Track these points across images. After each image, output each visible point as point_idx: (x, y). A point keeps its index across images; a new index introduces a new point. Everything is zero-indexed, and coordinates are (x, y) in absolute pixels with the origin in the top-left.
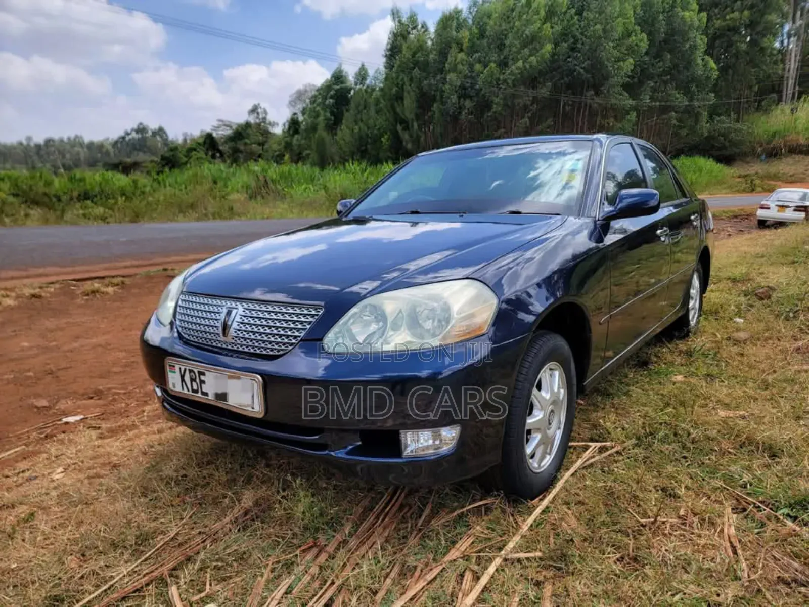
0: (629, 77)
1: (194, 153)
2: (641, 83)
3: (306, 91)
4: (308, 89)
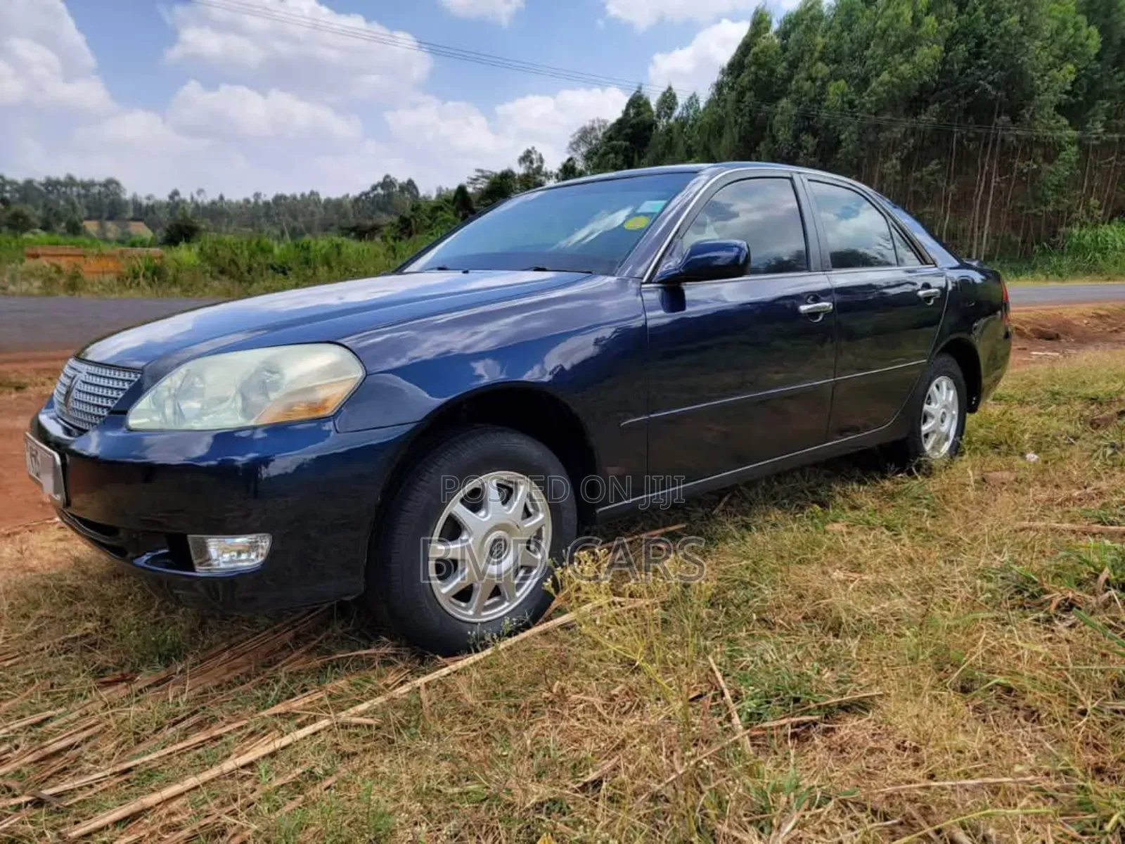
0: (1067, 93)
1: (439, 213)
2: (1090, 103)
3: (593, 129)
4: (596, 125)
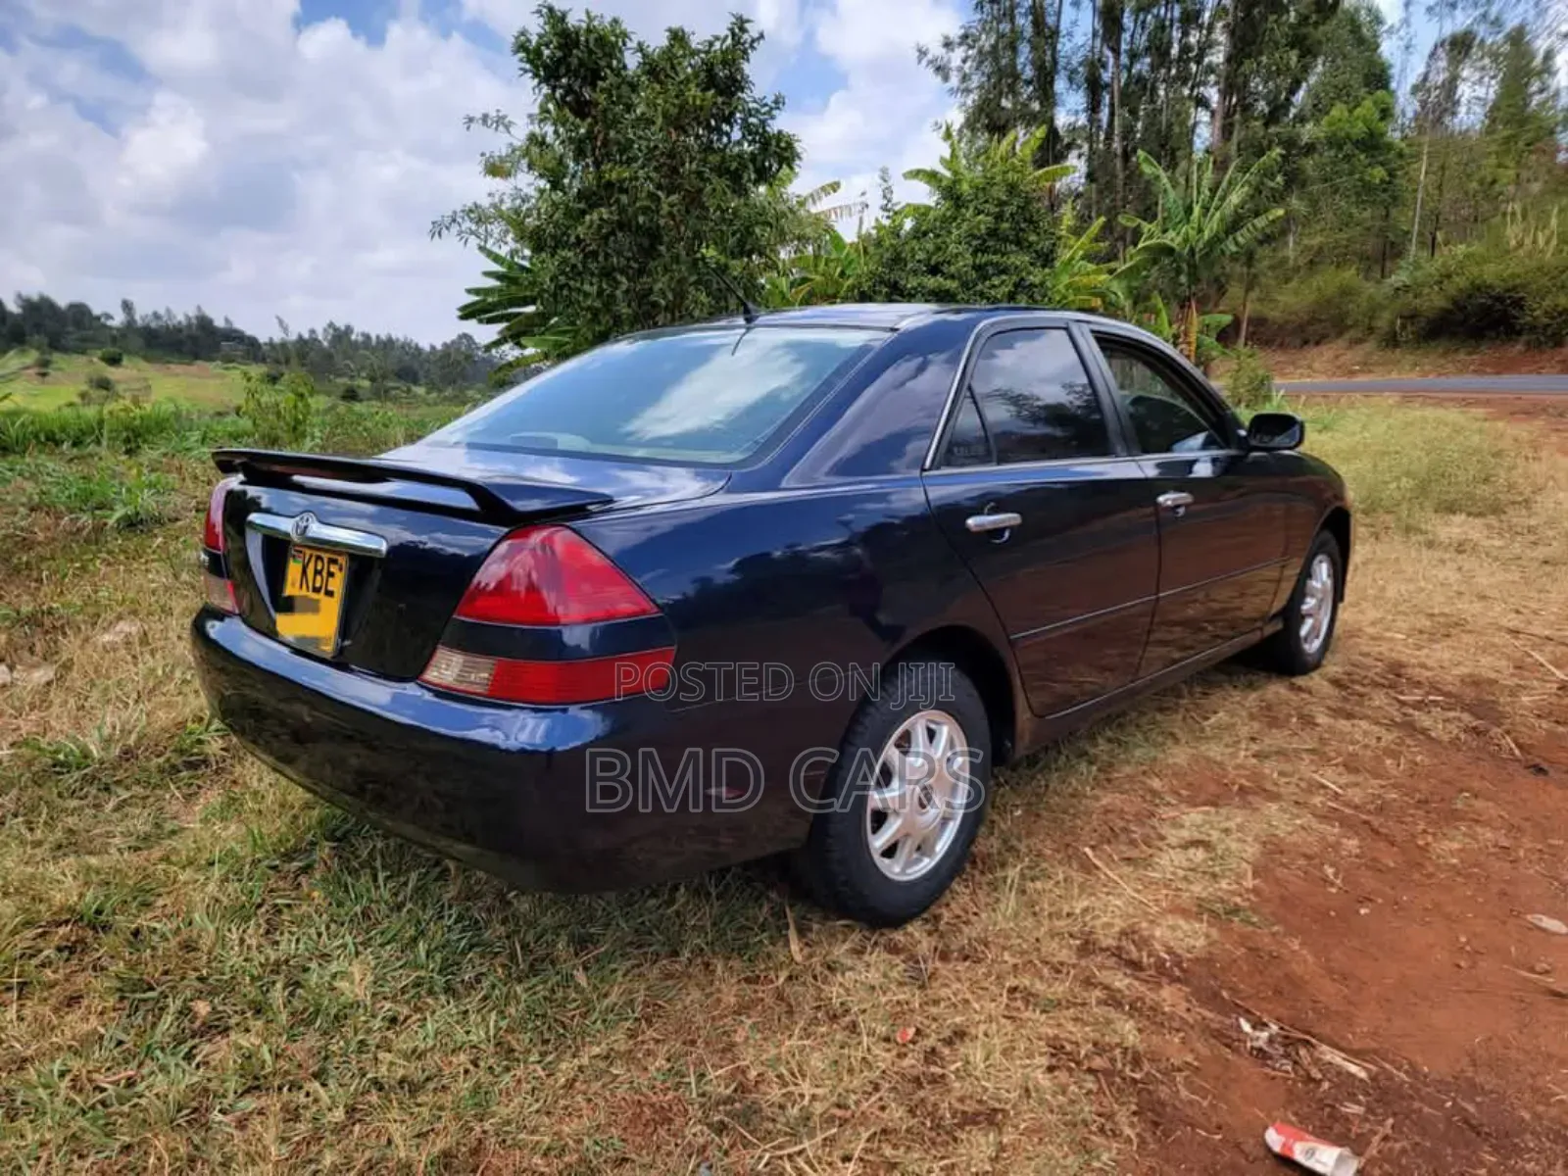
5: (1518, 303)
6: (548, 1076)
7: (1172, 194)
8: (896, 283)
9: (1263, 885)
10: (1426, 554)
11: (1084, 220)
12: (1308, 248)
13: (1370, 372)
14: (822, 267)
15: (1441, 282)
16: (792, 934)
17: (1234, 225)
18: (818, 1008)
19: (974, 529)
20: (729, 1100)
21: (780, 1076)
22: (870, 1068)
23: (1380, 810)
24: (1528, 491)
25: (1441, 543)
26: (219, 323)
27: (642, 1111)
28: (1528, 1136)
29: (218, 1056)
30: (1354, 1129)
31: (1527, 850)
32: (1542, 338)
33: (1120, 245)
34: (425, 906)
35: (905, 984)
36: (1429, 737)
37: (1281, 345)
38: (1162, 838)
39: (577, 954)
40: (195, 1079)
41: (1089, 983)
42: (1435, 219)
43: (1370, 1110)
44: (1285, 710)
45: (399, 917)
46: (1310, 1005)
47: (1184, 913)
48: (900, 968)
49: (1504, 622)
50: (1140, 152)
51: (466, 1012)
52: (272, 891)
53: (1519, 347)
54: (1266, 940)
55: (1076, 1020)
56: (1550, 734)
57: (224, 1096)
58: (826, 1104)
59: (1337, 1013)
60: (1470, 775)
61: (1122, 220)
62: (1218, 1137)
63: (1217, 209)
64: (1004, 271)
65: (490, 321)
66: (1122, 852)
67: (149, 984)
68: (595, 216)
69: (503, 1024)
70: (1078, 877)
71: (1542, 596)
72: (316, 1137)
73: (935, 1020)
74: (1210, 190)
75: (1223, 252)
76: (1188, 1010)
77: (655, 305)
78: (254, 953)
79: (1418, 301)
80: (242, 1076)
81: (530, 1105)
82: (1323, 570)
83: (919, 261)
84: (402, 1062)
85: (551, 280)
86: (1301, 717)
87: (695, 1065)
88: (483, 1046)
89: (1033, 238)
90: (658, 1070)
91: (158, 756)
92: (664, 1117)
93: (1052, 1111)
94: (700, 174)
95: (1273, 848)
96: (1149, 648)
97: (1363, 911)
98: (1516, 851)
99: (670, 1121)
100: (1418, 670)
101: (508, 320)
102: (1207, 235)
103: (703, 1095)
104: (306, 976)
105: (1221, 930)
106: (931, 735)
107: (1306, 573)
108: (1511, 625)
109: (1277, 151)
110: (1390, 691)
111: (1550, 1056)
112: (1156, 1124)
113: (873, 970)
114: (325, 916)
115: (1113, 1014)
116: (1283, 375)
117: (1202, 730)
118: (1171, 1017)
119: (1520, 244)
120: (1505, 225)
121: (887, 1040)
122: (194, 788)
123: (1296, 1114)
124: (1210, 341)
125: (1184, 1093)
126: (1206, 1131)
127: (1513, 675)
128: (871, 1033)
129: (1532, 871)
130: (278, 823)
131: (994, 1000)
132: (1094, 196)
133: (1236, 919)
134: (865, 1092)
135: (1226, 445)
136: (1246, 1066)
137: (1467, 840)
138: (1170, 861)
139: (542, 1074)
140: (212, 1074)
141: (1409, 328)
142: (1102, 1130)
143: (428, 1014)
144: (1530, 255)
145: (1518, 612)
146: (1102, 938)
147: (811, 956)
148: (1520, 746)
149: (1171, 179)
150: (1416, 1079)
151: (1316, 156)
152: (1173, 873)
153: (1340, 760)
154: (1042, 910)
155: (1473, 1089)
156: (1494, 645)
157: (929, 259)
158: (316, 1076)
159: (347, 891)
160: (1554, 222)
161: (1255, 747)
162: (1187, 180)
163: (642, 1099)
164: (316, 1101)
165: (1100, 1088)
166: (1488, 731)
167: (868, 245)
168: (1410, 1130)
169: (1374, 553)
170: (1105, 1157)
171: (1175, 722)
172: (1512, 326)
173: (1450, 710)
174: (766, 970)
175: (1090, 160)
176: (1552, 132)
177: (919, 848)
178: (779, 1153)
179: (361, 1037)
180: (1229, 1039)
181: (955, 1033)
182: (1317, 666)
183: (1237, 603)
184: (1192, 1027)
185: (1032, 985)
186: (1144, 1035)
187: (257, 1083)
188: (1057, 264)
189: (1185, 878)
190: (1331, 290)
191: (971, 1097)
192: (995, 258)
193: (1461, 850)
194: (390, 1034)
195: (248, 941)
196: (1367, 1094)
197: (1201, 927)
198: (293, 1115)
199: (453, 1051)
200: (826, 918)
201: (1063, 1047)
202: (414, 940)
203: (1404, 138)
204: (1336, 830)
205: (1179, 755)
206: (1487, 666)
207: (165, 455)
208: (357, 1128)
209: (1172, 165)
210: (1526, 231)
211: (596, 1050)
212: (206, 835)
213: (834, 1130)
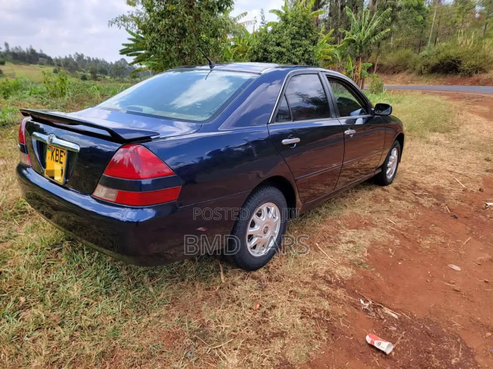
5: (459, 62)
6: (139, 324)
7: (356, 22)
8: (266, 48)
9: (370, 255)
10: (426, 145)
11: (327, 29)
12: (397, 42)
13: (413, 83)
14: (241, 42)
15: (437, 55)
16: (222, 273)
17: (374, 34)
18: (228, 298)
19: (284, 144)
20: (198, 330)
21: (215, 322)
22: (245, 319)
23: (407, 230)
24: (458, 125)
25: (431, 142)
26: (38, 51)
27: (170, 335)
28: (445, 337)
29: (27, 317)
30: (393, 335)
31: (450, 244)
32: (466, 74)
33: (338, 38)
34: (100, 263)
35: (257, 290)
36: (423, 207)
37: (387, 73)
38: (340, 240)
39: (150, 281)
40: (19, 325)
41: (315, 288)
42: (436, 34)
43: (398, 328)
44: (381, 197)
45: (91, 267)
46: (382, 294)
47: (345, 264)
48: (256, 284)
49: (448, 168)
50: (347, 7)
51: (112, 301)
52: (48, 258)
53: (459, 76)
54: (370, 273)
55: (310, 301)
56: (459, 205)
57: (29, 331)
58: (230, 331)
59: (390, 297)
60: (435, 219)
61: (339, 30)
62: (352, 338)
63: (369, 28)
64: (301, 46)
65: (131, 55)
66: (327, 245)
67: (4, 291)
68: (164, 22)
69: (124, 306)
70: (314, 253)
71: (460, 160)
72: (59, 346)
73: (266, 302)
74: (368, 21)
75: (370, 42)
76: (345, 297)
77: (185, 54)
78: (41, 281)
79: (429, 60)
80: (35, 325)
81: (132, 334)
82: (395, 153)
83: (273, 41)
84: (89, 319)
85: (149, 44)
86: (385, 200)
87: (188, 318)
88: (118, 313)
89: (310, 35)
90: (175, 320)
91: (10, 210)
92: (177, 337)
93: (301, 332)
94: (199, 8)
95: (374, 243)
96: (340, 178)
97: (400, 263)
98: (447, 244)
99: (179, 338)
100: (421, 184)
101: (137, 55)
102: (366, 37)
103: (190, 329)
104: (58, 289)
105: (357, 271)
106: (268, 210)
107: (390, 154)
108: (450, 169)
109: (390, 9)
110: (412, 191)
111: (453, 311)
112: (333, 335)
113: (247, 285)
114: (66, 267)
115: (322, 299)
116: (387, 83)
117: (355, 204)
118: (339, 299)
119: (462, 43)
120: (457, 37)
121: (250, 309)
122: (23, 220)
123: (375, 330)
124: (365, 72)
125: (342, 324)
126: (348, 336)
127: (449, 186)
128: (245, 306)
129: (451, 250)
130: (51, 234)
131: (285, 295)
132: (331, 21)
133: (361, 267)
134: (243, 326)
135: (367, 113)
136: (361, 314)
137: (433, 240)
138: (342, 248)
139: (137, 323)
140: (25, 323)
141: (426, 69)
142: (316, 338)
143: (99, 302)
144: (464, 47)
145: (452, 165)
146: (320, 274)
147: (227, 281)
148: (449, 209)
149: (356, 17)
150: (413, 318)
151: (402, 11)
152: (343, 252)
153: (396, 213)
154: (302, 264)
155: (429, 322)
156: (444, 176)
157: (277, 41)
158: (59, 325)
159: (73, 258)
160: (473, 37)
161: (371, 210)
162: (361, 17)
163: (170, 331)
164: (60, 333)
165: (317, 324)
166: (440, 204)
167: (257, 35)
168: (410, 335)
169: (411, 145)
170: (316, 347)
171: (347, 201)
172: (457, 70)
173: (429, 197)
174: (212, 285)
175: (330, 9)
176: (475, 7)
177: (263, 246)
178: (213, 348)
179: (76, 311)
180: (356, 306)
181: (272, 306)
182: (391, 183)
183: (368, 163)
184: (346, 302)
185: (297, 289)
186: (331, 306)
187: (40, 327)
188: (318, 44)
189: (346, 253)
190: (403, 56)
191: (276, 328)
192: (298, 42)
193: (431, 244)
194: (86, 309)
195: (39, 276)
196: (397, 324)
197: (350, 270)
198: (52, 338)
199: (107, 315)
200: (233, 268)
201: (305, 310)
202: (96, 276)
203: (429, 6)
204: (393, 237)
205: (347, 212)
206: (442, 183)
207: (17, 99)
208: (73, 343)
209: (356, 12)
210: (464, 39)
211: (155, 314)
212: (26, 238)
213: (232, 340)
